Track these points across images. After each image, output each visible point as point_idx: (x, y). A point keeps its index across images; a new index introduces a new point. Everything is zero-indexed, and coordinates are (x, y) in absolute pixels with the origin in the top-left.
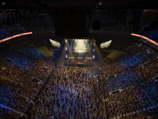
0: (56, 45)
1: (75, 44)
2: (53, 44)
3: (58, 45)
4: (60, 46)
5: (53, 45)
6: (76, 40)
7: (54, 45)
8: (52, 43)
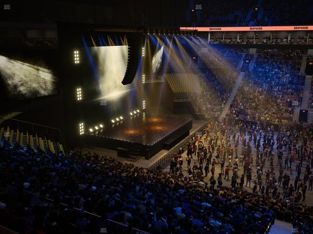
0: (35, 85)
1: (101, 68)
2: (16, 80)
3: (45, 83)
4: (53, 82)
5: (16, 87)
6: (103, 49)
7: (22, 89)
8: (11, 77)
